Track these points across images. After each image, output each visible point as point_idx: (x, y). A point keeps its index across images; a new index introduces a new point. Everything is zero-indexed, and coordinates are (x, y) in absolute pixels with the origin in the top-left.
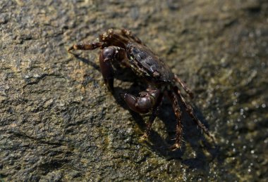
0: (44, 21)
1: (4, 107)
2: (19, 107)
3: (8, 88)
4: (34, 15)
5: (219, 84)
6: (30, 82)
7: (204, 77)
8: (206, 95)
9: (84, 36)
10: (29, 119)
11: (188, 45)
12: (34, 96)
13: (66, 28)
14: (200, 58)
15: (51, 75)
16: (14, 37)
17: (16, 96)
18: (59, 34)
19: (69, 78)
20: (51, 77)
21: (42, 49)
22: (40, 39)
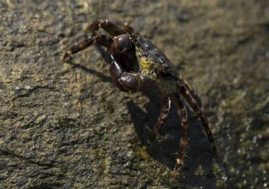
0: (38, 27)
2: (7, 121)
4: (27, 19)
5: (230, 107)
6: (20, 95)
7: (214, 98)
8: (216, 119)
10: (18, 136)
11: (198, 62)
12: (24, 111)
13: (62, 36)
14: (210, 77)
15: (44, 87)
16: (4, 42)
17: (5, 109)
18: (55, 42)
19: (65, 92)
20: (44, 90)
21: (35, 58)
22: (33, 47)
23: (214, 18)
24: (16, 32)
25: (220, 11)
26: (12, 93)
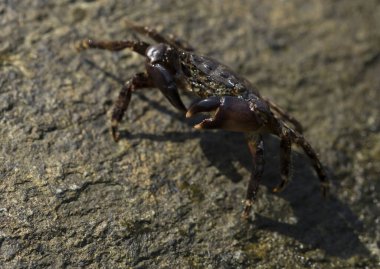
0: (71, 97)
1: (29, 245)
2: (54, 241)
3: (31, 213)
4: (54, 89)
5: (370, 160)
6: (65, 199)
7: (344, 151)
8: (354, 181)
9: (140, 112)
10: (73, 259)
11: (311, 104)
12: (75, 221)
13: (109, 103)
14: (333, 123)
15: (97, 182)
16: (27, 129)
17: (46, 224)
18: (100, 115)
19: (128, 184)
20: (97, 186)
21: (76, 142)
22: (71, 128)
23: (322, 36)
24: (42, 111)
25: (330, 24)
26: (52, 199)
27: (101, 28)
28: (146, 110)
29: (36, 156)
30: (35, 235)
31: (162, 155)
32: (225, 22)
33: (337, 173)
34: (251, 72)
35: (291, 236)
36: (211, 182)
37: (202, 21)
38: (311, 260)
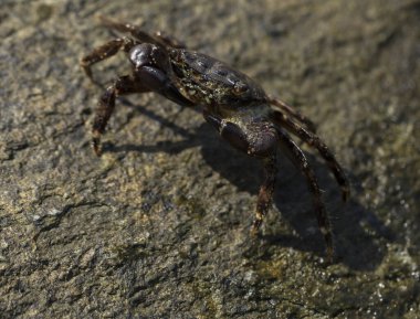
0: (42, 108)
1: (6, 283)
2: (35, 276)
3: (6, 245)
4: (22, 101)
5: (393, 155)
6: (44, 227)
7: (362, 148)
8: (376, 181)
9: (124, 119)
10: (58, 296)
11: (320, 96)
12: (58, 251)
13: (87, 112)
14: (347, 115)
15: (80, 205)
17: (25, 257)
18: (78, 126)
19: (116, 204)
20: (80, 209)
21: (52, 160)
22: (44, 143)
23: (328, 17)
24: (9, 126)
26: (29, 228)
27: (71, 25)
28: (130, 116)
29: (6, 179)
30: (12, 271)
31: (153, 167)
32: (215, 9)
33: (357, 173)
34: (248, 64)
35: (308, 250)
36: (213, 194)
37: (187, 9)
38: (333, 276)
